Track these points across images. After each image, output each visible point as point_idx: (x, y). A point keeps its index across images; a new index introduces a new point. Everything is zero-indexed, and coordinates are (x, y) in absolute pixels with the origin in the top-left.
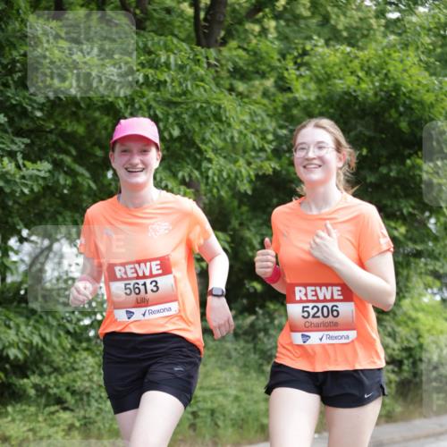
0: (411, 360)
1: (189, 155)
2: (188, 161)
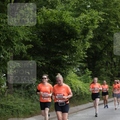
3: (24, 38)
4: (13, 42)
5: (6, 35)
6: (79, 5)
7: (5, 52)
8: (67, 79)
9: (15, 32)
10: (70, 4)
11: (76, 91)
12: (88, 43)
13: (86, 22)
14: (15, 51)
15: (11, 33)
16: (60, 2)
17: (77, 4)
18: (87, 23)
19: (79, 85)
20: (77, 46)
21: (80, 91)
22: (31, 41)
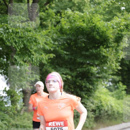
0: (99, 110)
1: (26, 53)
2: (27, 55)
3: (44, 46)
4: (31, 50)
5: (23, 42)
6: (111, 7)
7: (21, 63)
8: (96, 95)
9: (34, 39)
10: (100, 6)
11: (106, 109)
12: (121, 53)
13: (119, 27)
14: (33, 61)
15: (29, 39)
16: (89, 3)
17: (109, 5)
18: (121, 28)
19: (110, 103)
20: (109, 55)
21: (112, 110)
22: (52, 50)
